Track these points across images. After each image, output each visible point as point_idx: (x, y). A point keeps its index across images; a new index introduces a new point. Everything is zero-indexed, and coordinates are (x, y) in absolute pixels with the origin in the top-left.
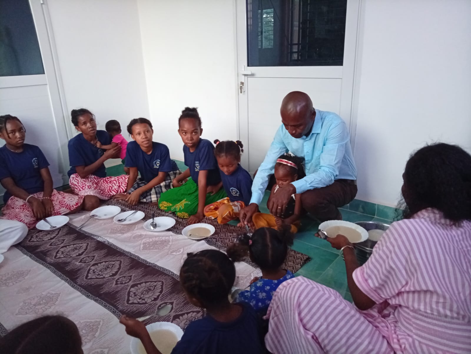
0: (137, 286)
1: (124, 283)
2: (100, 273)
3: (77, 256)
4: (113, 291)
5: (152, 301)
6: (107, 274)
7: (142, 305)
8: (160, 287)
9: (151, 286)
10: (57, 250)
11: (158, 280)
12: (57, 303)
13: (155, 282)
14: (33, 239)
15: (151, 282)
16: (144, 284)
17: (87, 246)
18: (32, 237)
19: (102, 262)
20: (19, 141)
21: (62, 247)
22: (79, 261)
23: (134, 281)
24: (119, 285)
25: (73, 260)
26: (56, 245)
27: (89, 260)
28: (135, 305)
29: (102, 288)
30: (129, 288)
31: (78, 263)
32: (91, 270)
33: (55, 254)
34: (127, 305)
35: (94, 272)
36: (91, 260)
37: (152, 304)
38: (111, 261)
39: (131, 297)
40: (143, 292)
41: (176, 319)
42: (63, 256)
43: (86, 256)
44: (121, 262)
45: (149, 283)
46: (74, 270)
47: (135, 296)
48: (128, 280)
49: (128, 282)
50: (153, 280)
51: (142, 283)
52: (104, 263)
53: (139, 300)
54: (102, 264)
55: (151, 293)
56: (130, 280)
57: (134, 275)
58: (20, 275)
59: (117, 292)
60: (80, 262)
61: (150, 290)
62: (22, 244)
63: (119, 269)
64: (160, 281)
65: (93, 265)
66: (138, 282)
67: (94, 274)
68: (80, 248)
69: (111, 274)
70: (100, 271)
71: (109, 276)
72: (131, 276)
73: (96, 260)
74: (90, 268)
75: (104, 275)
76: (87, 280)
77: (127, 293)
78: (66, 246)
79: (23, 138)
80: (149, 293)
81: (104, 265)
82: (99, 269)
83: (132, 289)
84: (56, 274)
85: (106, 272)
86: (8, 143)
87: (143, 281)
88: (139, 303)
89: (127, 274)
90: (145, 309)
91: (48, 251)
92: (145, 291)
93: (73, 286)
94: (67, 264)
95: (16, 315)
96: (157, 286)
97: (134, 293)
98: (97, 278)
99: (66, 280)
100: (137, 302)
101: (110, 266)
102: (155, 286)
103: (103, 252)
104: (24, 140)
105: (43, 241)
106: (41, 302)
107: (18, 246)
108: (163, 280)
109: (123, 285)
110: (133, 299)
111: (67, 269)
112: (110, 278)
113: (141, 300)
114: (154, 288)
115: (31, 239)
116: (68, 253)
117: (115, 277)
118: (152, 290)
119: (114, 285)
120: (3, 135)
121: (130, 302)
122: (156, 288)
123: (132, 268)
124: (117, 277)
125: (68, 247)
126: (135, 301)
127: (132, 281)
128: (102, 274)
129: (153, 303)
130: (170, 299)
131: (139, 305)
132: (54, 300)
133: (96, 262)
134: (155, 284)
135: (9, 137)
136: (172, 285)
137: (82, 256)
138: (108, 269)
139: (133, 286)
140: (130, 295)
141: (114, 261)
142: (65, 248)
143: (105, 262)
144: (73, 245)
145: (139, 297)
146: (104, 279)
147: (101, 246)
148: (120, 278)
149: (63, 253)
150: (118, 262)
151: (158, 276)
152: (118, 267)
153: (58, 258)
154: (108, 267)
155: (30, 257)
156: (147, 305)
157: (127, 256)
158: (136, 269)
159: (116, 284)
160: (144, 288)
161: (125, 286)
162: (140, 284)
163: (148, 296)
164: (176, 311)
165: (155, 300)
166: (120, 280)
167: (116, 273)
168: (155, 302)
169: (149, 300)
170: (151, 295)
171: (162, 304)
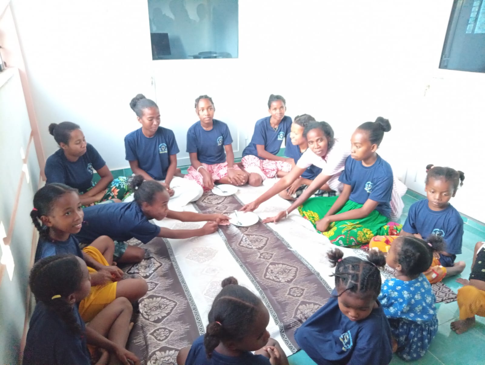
0: (275, 265)
1: (266, 258)
4: (256, 263)
5: (285, 282)
6: (255, 246)
7: (276, 283)
8: (294, 272)
9: (286, 269)
11: (294, 266)
12: (214, 258)
13: (291, 266)
14: (205, 200)
15: (288, 265)
16: (281, 265)
23: (274, 260)
24: (262, 259)
26: (220, 210)
27: (243, 230)
28: (270, 281)
29: (249, 257)
30: (268, 264)
31: (235, 230)
32: (244, 239)
34: (264, 278)
36: (245, 230)
38: (260, 236)
39: (269, 273)
40: (279, 272)
41: (303, 304)
44: (268, 239)
45: (286, 265)
46: (231, 234)
47: (272, 273)
48: (269, 257)
49: (269, 259)
50: (290, 264)
51: (280, 264)
52: (254, 236)
53: (274, 278)
55: (286, 275)
56: (271, 257)
57: (275, 254)
59: (258, 265)
61: (285, 272)
62: (197, 203)
63: (265, 245)
64: (296, 267)
65: (246, 235)
66: (276, 262)
67: (245, 242)
69: (258, 248)
70: (250, 242)
71: (256, 248)
72: (272, 254)
73: (249, 232)
74: (243, 236)
75: (252, 246)
76: (239, 246)
77: (265, 268)
80: (284, 274)
82: (250, 239)
83: (270, 266)
85: (254, 244)
87: (281, 262)
89: (269, 252)
90: (278, 287)
92: (281, 271)
93: (228, 248)
95: (186, 258)
96: (291, 271)
97: (272, 270)
98: (247, 247)
100: (272, 279)
101: (258, 240)
103: (256, 226)
105: (212, 204)
106: (204, 254)
108: (298, 267)
109: (264, 260)
110: (269, 275)
111: (227, 232)
112: (256, 250)
113: (276, 278)
114: (289, 271)
115: (203, 200)
117: (260, 251)
118: (287, 272)
119: (257, 258)
121: (267, 277)
123: (276, 247)
124: (262, 251)
127: (272, 259)
128: (251, 244)
129: (286, 284)
130: (302, 286)
131: (274, 282)
132: (213, 255)
134: (290, 268)
136: (306, 273)
138: (257, 243)
139: (271, 264)
140: (268, 271)
141: (263, 237)
143: (256, 235)
145: (275, 275)
146: (252, 250)
148: (264, 253)
150: (266, 239)
151: (295, 262)
152: (265, 242)
154: (257, 241)
156: (280, 284)
157: (274, 235)
158: (278, 249)
159: (260, 257)
160: (280, 268)
161: (266, 261)
162: (278, 264)
163: (282, 276)
164: (304, 298)
165: (288, 282)
166: (264, 254)
167: (262, 247)
168: (288, 284)
169: (283, 281)
170: (285, 276)
171: (294, 288)
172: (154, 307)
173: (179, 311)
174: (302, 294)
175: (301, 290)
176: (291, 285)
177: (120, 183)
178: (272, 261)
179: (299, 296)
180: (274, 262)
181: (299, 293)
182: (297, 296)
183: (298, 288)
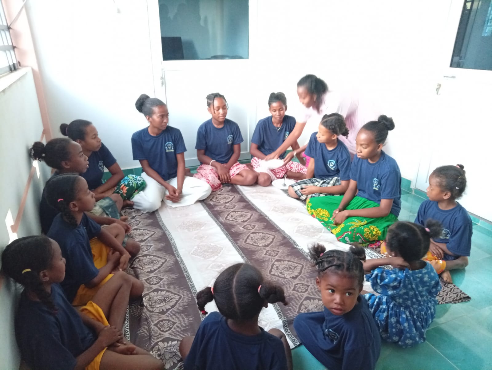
0: (281, 262)
1: (271, 255)
2: (256, 241)
3: (241, 222)
4: (261, 260)
5: (290, 278)
6: (261, 243)
7: (281, 279)
8: (300, 269)
9: (292, 266)
10: (229, 213)
11: (300, 263)
12: (219, 255)
13: (297, 263)
14: (213, 199)
15: (293, 262)
16: (286, 262)
17: (251, 216)
18: (213, 197)
19: (260, 233)
20: (221, 117)
21: (233, 212)
22: (243, 226)
23: (280, 257)
24: (267, 256)
25: (238, 224)
26: (228, 208)
27: (250, 227)
28: (275, 277)
29: (255, 254)
30: (274, 261)
31: (241, 229)
32: (250, 237)
33: (226, 216)
34: (269, 274)
35: (252, 239)
36: (252, 228)
37: (290, 280)
38: (267, 234)
39: (274, 269)
40: (284, 268)
41: (308, 300)
42: (231, 220)
43: (249, 224)
44: (275, 237)
45: (292, 262)
46: (237, 232)
47: (277, 269)
48: (275, 255)
50: (295, 261)
52: (261, 234)
53: (279, 274)
54: (260, 234)
55: (291, 271)
56: (277, 254)
57: (281, 251)
58: (198, 225)
59: (264, 261)
60: (243, 228)
61: (290, 268)
62: (205, 202)
63: (271, 242)
64: (301, 264)
65: (253, 233)
66: (282, 259)
67: (251, 240)
68: (245, 216)
69: (264, 245)
70: (257, 240)
71: (262, 245)
72: (278, 252)
73: (255, 230)
74: (249, 235)
75: (259, 244)
76: (245, 244)
77: (271, 265)
78: (235, 212)
79: (225, 114)
80: (289, 271)
81: (261, 235)
82: (256, 238)
83: (276, 263)
84: (224, 232)
85: (261, 242)
86: (214, 118)
87: (287, 259)
88: (278, 276)
89: (275, 249)
90: (283, 283)
91: (222, 212)
92: (286, 268)
93: (234, 246)
94: (233, 226)
95: (192, 254)
96: (297, 267)
97: (277, 267)
98: (253, 245)
99: (230, 240)
102: (296, 267)
103: (263, 224)
104: (225, 116)
105: (220, 203)
106: (209, 251)
107: (201, 201)
108: (303, 264)
109: (270, 257)
110: (274, 271)
111: (232, 230)
112: (262, 247)
113: (281, 274)
114: (294, 268)
116: (236, 218)
117: (266, 248)
118: (292, 269)
119: (263, 255)
120: (211, 110)
121: (272, 273)
122: (296, 268)
123: (282, 244)
124: (268, 249)
125: (237, 212)
126: (276, 274)
127: (277, 256)
128: (257, 242)
130: (307, 282)
131: (279, 278)
132: (218, 252)
133: (256, 231)
134: (296, 265)
135: (214, 112)
136: (311, 270)
137: (246, 223)
138: (263, 240)
139: (277, 261)
140: (273, 268)
141: (270, 235)
142: (234, 213)
143: (263, 233)
144: (242, 212)
145: (280, 272)
146: (258, 247)
147: (262, 219)
148: (270, 250)
149: (232, 216)
150: (273, 237)
151: (301, 259)
152: (271, 240)
153: (228, 220)
154: (264, 238)
155: (209, 213)
156: (285, 280)
157: (281, 234)
158: (284, 246)
159: (266, 254)
160: (286, 265)
161: (272, 258)
162: (284, 261)
163: (287, 273)
164: (309, 294)
165: (294, 278)
166: (270, 252)
167: (268, 245)
168: (293, 280)
169: (288, 277)
170: (290, 273)
171: (299, 284)
172: (159, 300)
173: (183, 303)
174: (307, 290)
175: (306, 286)
176: (296, 281)
177: (129, 181)
178: (278, 258)
179: (304, 292)
180: (280, 259)
181: (304, 289)
182: (301, 292)
183: (303, 284)
